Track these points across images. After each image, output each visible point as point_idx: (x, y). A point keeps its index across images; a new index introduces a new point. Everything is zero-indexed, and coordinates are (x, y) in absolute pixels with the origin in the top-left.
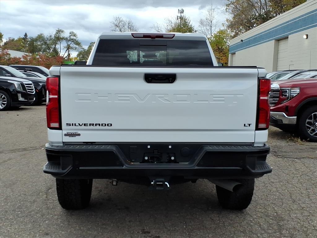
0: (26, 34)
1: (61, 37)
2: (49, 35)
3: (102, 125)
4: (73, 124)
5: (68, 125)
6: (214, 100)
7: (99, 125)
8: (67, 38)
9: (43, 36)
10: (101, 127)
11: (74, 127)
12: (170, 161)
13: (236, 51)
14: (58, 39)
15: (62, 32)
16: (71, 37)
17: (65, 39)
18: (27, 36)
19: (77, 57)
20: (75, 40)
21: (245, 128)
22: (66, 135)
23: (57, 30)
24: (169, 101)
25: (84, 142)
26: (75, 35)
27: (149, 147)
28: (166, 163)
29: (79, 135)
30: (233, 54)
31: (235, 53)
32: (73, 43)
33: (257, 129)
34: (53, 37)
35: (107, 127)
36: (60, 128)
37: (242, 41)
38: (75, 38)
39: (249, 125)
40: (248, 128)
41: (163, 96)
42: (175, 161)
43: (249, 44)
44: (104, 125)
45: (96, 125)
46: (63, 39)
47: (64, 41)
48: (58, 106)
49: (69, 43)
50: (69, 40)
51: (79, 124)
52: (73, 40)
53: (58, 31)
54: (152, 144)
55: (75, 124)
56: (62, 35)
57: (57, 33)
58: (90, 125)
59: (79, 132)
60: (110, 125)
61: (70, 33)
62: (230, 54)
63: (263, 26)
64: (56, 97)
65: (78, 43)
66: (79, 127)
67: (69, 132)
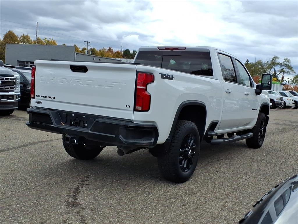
0: (248, 60)
1: (277, 62)
2: (267, 61)
3: (51, 98)
4: (39, 96)
5: (37, 96)
6: (108, 86)
7: (49, 97)
8: (281, 64)
9: (261, 61)
11: (39, 98)
12: (85, 127)
14: (273, 64)
15: (278, 58)
16: (285, 62)
17: (279, 64)
18: (248, 62)
19: (293, 80)
20: (288, 65)
21: (127, 108)
22: (36, 102)
23: (273, 57)
24: (83, 85)
25: (48, 109)
26: (288, 61)
29: (41, 103)
32: (286, 67)
33: (135, 110)
34: (270, 62)
35: (53, 99)
36: (34, 98)
38: (288, 63)
39: (129, 106)
40: (128, 108)
41: (79, 81)
42: (87, 127)
46: (278, 64)
47: (278, 66)
49: (283, 67)
50: (283, 65)
51: (41, 96)
52: (286, 65)
53: (275, 57)
54: (75, 113)
56: (277, 61)
57: (274, 60)
59: (42, 101)
61: (285, 59)
65: (290, 68)
67: (38, 100)
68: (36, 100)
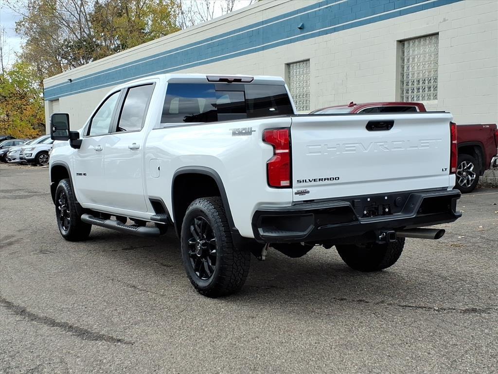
3: (330, 180)
4: (303, 181)
5: (299, 181)
7: (328, 179)
10: (329, 182)
11: (304, 184)
12: (384, 213)
13: (60, 97)
21: (443, 173)
22: (296, 194)
24: (388, 149)
27: (369, 200)
28: (382, 215)
29: (308, 192)
30: (52, 101)
31: (58, 100)
33: (451, 173)
35: (335, 181)
36: (290, 186)
37: (71, 80)
39: (446, 169)
41: (383, 144)
42: (389, 213)
43: (86, 86)
44: (332, 179)
45: (325, 179)
48: (289, 162)
51: (309, 180)
54: (371, 196)
55: (306, 180)
58: (320, 180)
59: (308, 189)
60: (337, 179)
62: (46, 100)
63: (111, 60)
64: (287, 151)
66: (310, 184)
67: (299, 189)
68: (295, 190)
